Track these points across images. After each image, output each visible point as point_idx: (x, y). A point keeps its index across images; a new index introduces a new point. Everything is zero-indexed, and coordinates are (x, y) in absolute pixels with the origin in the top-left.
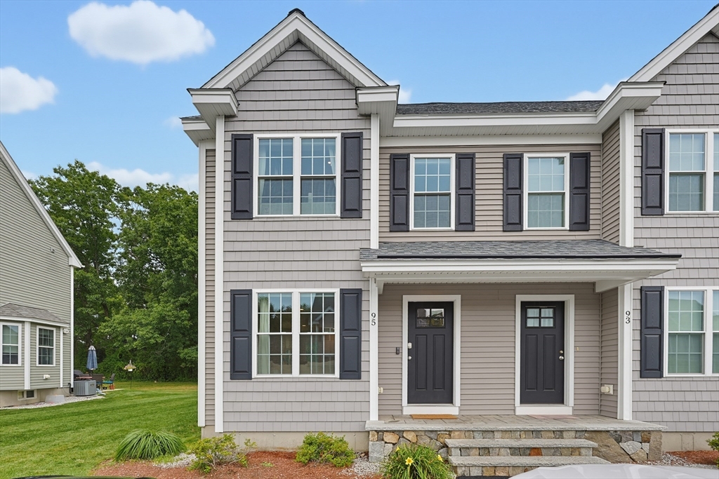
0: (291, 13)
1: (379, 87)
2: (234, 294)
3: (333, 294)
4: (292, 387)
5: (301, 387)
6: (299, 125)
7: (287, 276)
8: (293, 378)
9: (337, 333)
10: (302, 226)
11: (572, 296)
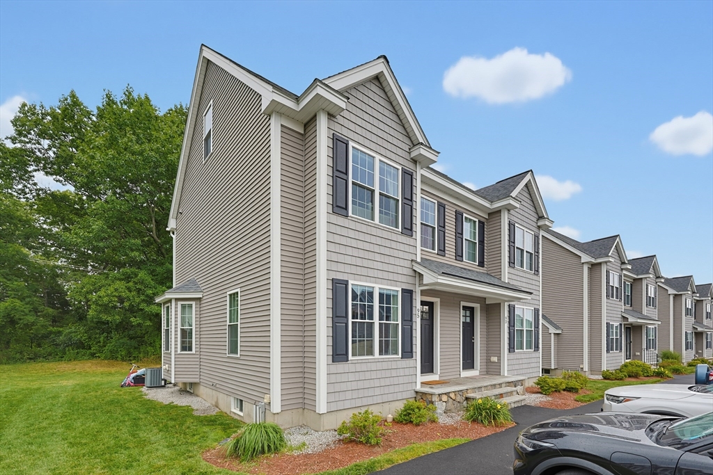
0: (379, 58)
1: (426, 146)
2: (335, 282)
3: (398, 291)
4: (373, 366)
5: (379, 366)
6: (383, 151)
7: (371, 273)
8: (375, 359)
9: (400, 322)
10: (379, 233)
11: (478, 305)
